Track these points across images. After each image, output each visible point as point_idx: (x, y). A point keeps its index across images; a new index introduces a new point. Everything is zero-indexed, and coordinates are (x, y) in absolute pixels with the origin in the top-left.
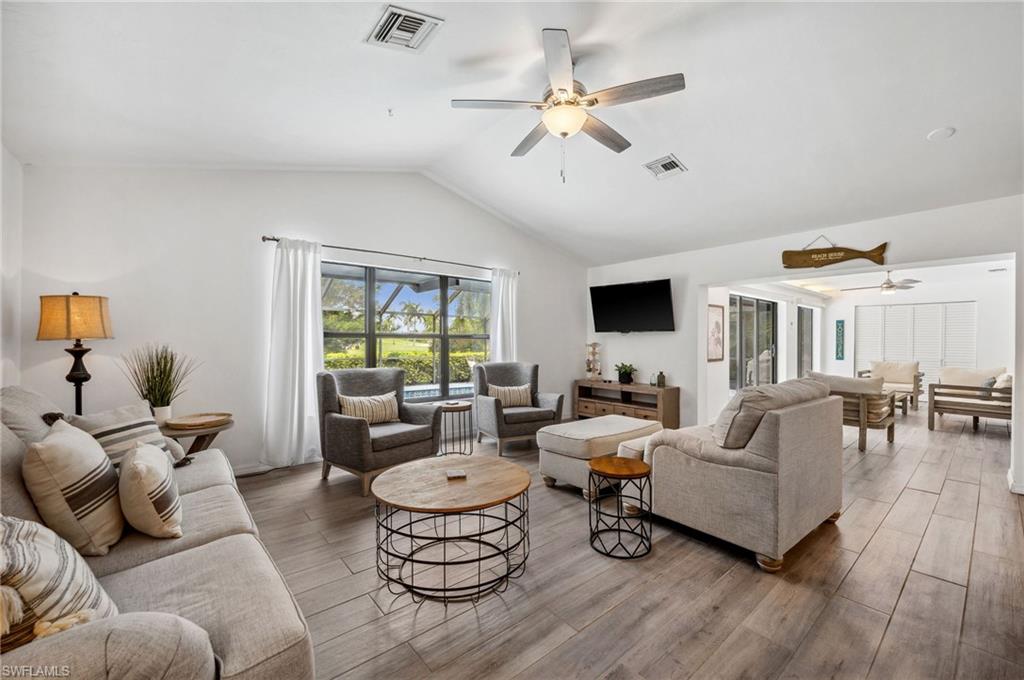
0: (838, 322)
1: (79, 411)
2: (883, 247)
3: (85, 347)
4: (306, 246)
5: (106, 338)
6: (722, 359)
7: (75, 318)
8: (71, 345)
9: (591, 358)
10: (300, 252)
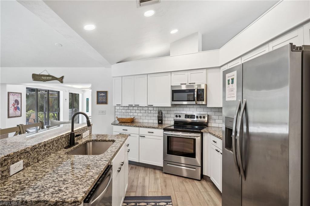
0: (87, 99)
2: (63, 77)
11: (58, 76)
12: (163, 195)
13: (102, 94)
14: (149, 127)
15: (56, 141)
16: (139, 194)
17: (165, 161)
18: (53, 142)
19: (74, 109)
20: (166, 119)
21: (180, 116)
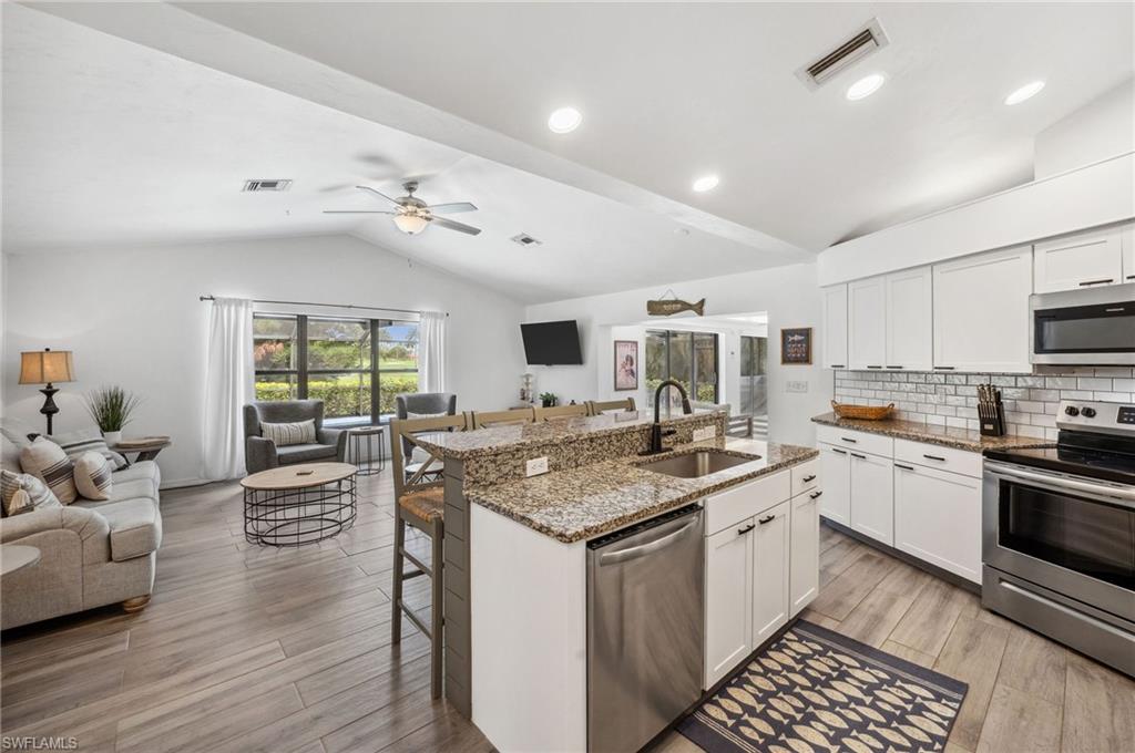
1: (50, 432)
2: (702, 302)
3: (55, 388)
4: (239, 302)
5: (70, 381)
6: (636, 388)
7: (47, 367)
8: (44, 387)
9: (525, 388)
10: (233, 308)
11: (694, 301)
12: (935, 670)
13: (796, 338)
14: (927, 441)
15: (616, 435)
16: (851, 630)
17: (989, 567)
18: (609, 436)
19: (757, 378)
20: (1025, 419)
21: (1089, 413)
